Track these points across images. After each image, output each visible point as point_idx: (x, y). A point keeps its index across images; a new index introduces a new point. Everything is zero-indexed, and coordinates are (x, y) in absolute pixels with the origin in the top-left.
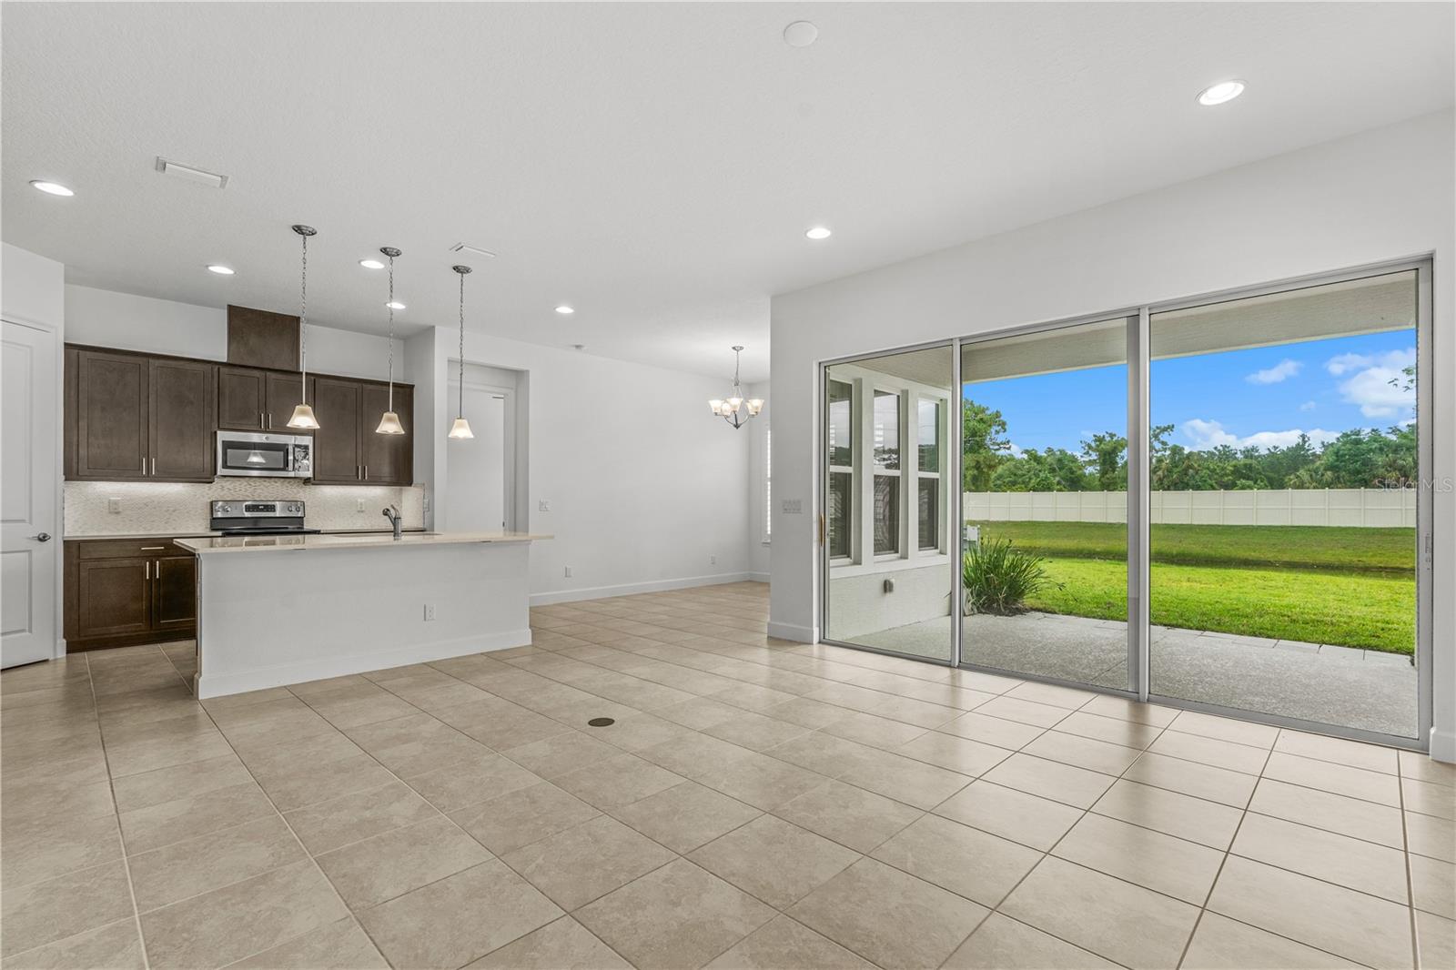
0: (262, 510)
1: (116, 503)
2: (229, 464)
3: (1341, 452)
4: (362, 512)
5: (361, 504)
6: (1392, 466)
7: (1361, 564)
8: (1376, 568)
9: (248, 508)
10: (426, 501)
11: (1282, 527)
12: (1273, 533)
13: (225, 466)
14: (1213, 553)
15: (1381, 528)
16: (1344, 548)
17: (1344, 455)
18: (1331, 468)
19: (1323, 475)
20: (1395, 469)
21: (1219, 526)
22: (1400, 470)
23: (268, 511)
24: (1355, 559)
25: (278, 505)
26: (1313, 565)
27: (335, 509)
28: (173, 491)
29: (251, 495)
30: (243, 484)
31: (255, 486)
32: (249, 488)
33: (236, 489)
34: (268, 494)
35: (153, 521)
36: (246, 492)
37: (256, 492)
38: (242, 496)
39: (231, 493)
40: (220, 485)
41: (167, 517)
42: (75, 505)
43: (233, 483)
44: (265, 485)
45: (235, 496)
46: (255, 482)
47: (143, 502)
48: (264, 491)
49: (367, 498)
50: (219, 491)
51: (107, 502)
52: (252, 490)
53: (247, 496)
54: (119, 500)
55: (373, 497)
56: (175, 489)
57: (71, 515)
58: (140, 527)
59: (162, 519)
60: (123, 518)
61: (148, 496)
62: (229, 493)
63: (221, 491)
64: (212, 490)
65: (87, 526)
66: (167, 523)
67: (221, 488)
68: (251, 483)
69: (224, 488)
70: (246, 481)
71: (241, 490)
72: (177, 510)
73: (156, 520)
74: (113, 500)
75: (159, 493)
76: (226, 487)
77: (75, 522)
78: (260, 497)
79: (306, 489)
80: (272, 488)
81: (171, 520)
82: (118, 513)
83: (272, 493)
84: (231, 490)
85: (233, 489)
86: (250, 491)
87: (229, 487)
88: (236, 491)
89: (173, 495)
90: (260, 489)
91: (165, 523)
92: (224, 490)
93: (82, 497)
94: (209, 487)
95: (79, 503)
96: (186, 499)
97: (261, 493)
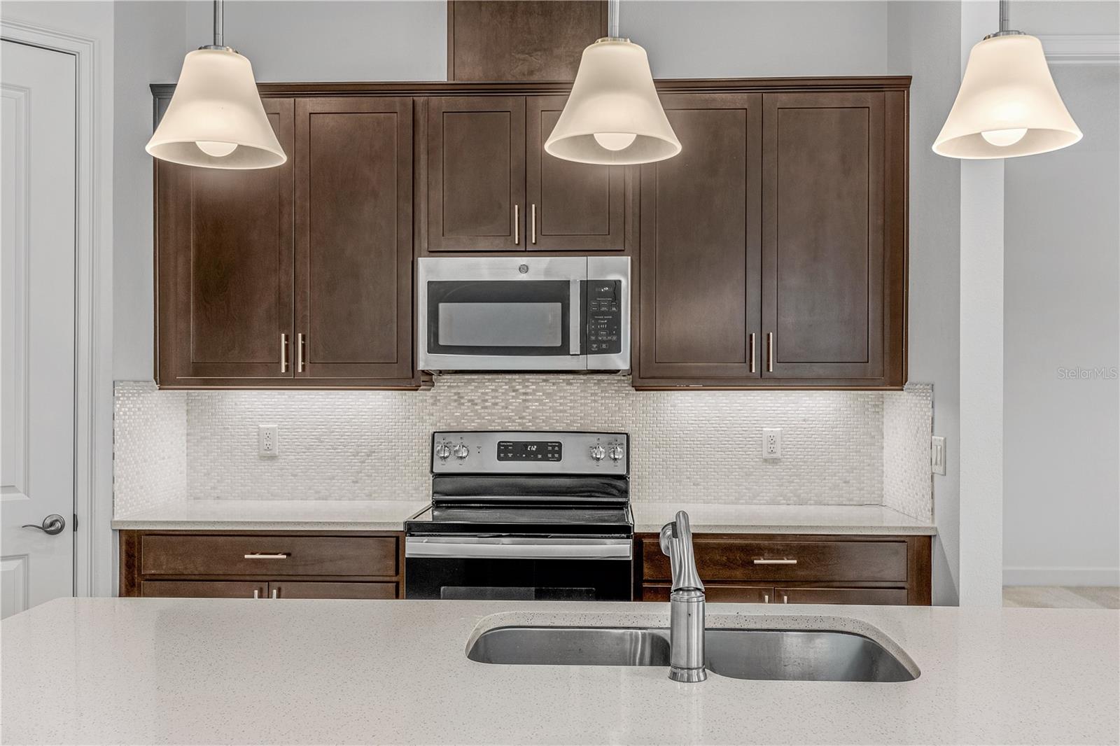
0: (531, 456)
1: (269, 435)
2: (442, 342)
4: (775, 461)
5: (772, 440)
9: (505, 451)
10: (938, 439)
13: (435, 347)
23: (545, 459)
25: (568, 444)
27: (706, 453)
28: (368, 407)
29: (516, 415)
30: (500, 391)
31: (525, 394)
32: (513, 397)
33: (486, 401)
34: (554, 412)
35: (333, 478)
36: (507, 408)
37: (527, 407)
38: (499, 418)
39: (477, 410)
40: (455, 391)
41: (356, 468)
42: (206, 440)
43: (480, 388)
44: (548, 391)
45: (484, 419)
46: (526, 384)
47: (315, 433)
48: (545, 404)
49: (788, 422)
50: (452, 408)
51: (255, 434)
52: (520, 403)
53: (509, 418)
54: (273, 429)
55: (804, 421)
56: (371, 403)
57: (199, 461)
58: (310, 489)
59: (348, 472)
60: (282, 469)
61: (323, 420)
62: (472, 411)
63: (456, 407)
64: (438, 404)
65: (223, 484)
66: (357, 482)
67: (455, 401)
68: (517, 387)
69: (462, 401)
70: (506, 383)
71: (496, 404)
72: (374, 452)
73: (337, 476)
74: (264, 428)
75: (341, 413)
76: (466, 397)
77: (205, 475)
78: (537, 421)
79: (638, 399)
80: (561, 398)
81: (363, 475)
82: (273, 458)
83: (561, 411)
84: (476, 404)
85: (479, 401)
86: (516, 406)
87: (471, 396)
88: (486, 408)
89: (366, 417)
90: (536, 401)
91: (353, 482)
92: (463, 404)
93: (217, 423)
94: (434, 397)
95: (211, 435)
96: (390, 427)
97: (539, 411)
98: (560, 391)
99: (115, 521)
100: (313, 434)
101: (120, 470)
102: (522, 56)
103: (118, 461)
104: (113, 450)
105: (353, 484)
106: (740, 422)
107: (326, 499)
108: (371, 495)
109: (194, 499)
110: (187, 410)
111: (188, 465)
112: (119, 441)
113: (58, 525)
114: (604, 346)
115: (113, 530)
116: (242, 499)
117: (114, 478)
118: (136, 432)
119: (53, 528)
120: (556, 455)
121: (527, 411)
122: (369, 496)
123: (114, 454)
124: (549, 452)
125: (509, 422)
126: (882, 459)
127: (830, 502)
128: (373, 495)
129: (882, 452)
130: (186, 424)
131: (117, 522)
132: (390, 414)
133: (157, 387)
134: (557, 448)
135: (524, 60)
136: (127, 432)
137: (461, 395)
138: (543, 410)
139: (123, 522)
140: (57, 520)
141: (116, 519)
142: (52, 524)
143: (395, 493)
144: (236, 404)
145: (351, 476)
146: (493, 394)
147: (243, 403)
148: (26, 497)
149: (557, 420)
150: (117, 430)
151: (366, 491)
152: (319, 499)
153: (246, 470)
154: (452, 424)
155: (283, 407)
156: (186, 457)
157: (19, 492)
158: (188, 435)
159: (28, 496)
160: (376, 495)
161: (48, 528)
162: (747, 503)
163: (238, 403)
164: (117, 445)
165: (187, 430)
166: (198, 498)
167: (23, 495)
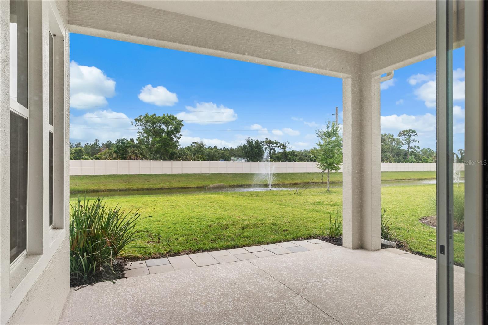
3: (119, 147)
6: (133, 152)
7: (132, 188)
8: (136, 189)
11: (104, 175)
12: (101, 178)
14: (79, 188)
15: (135, 175)
16: (125, 182)
17: (119, 148)
18: (116, 152)
19: (113, 155)
20: (134, 154)
21: (80, 176)
22: (135, 154)
24: (130, 187)
26: (118, 190)
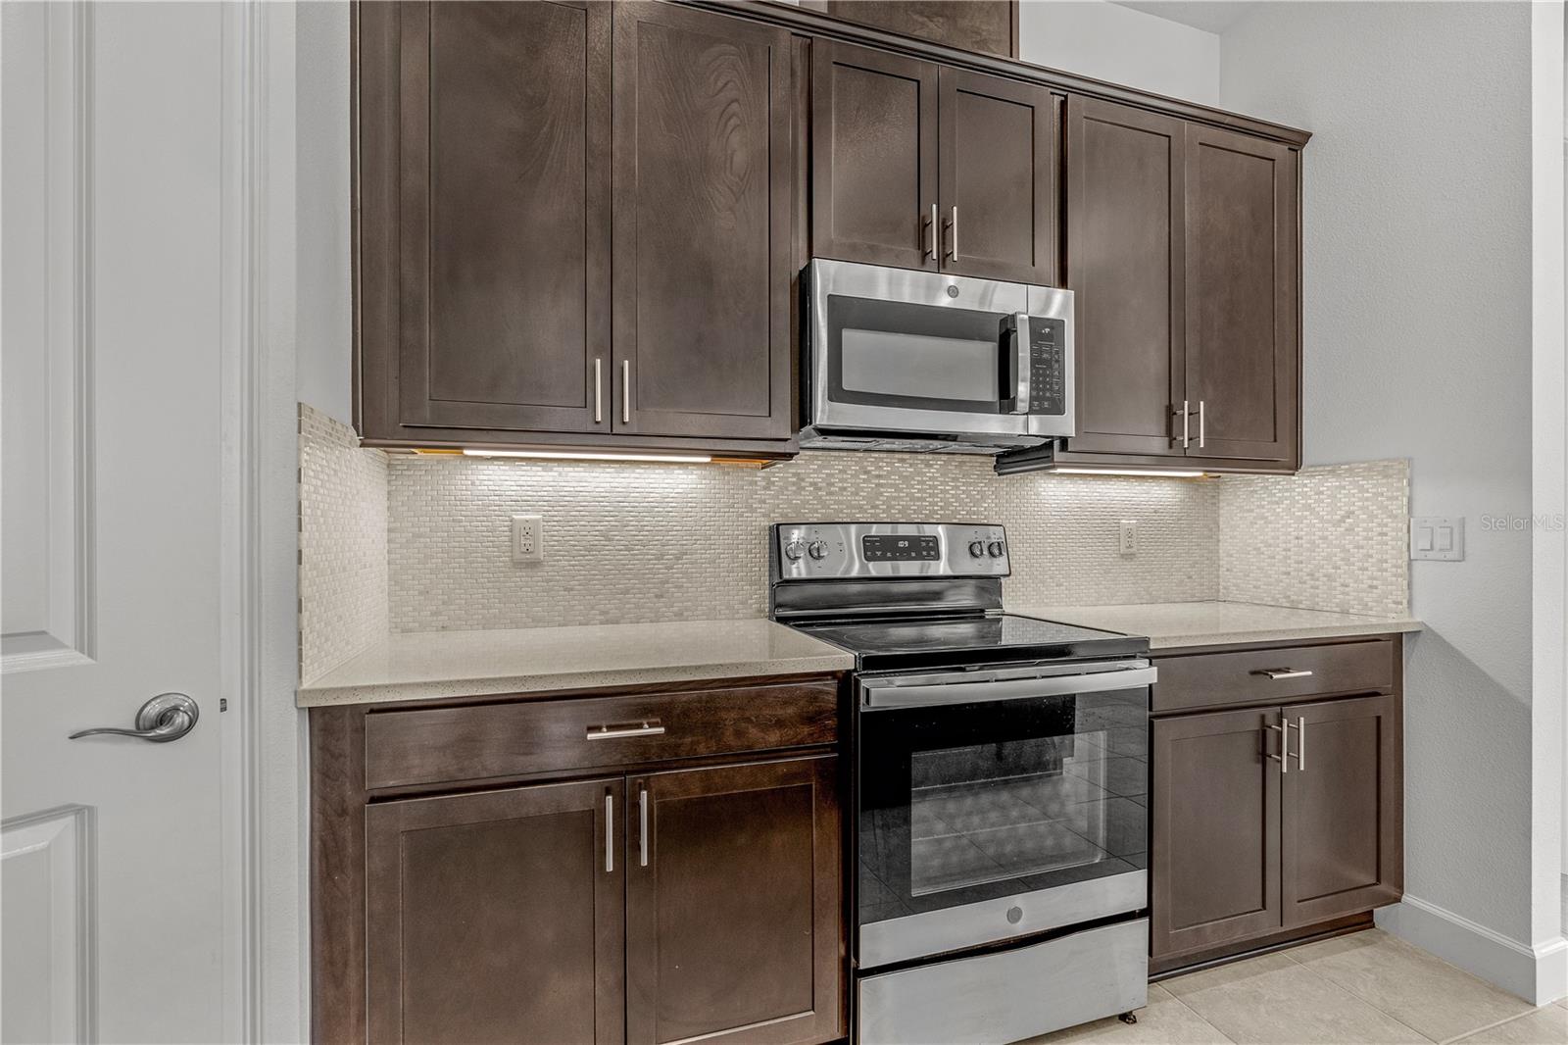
0: (905, 555)
1: (529, 531)
2: (845, 385)
4: (1131, 557)
5: (1129, 534)
9: (876, 548)
10: (1437, 520)
13: (837, 393)
23: (920, 558)
25: (945, 538)
27: (1069, 549)
28: (676, 491)
29: (867, 504)
30: (850, 472)
31: (879, 477)
32: (864, 481)
33: (832, 484)
34: (911, 500)
35: (626, 592)
36: (857, 494)
37: (881, 494)
38: (847, 508)
39: (821, 496)
40: (794, 471)
41: (661, 576)
42: (422, 540)
43: (825, 467)
44: (904, 474)
45: (829, 508)
46: (880, 464)
47: (599, 528)
48: (901, 490)
49: (1142, 514)
50: (789, 493)
51: (506, 529)
52: (872, 488)
53: (861, 508)
54: (536, 521)
55: (1155, 512)
56: (680, 486)
57: (409, 572)
58: (593, 608)
59: (648, 583)
60: (548, 581)
61: (611, 509)
62: (814, 499)
63: (794, 492)
64: (772, 488)
65: (452, 607)
66: (662, 596)
67: (794, 484)
68: (869, 468)
69: (803, 484)
70: (856, 462)
71: (845, 489)
72: (686, 554)
73: (633, 589)
74: (521, 521)
75: (639, 499)
76: (807, 480)
77: (420, 593)
78: (893, 511)
79: (1001, 485)
80: (919, 483)
81: (670, 585)
82: (534, 564)
83: (919, 499)
84: (820, 489)
85: (824, 485)
86: (868, 492)
87: (814, 478)
88: (830, 493)
89: (674, 505)
90: (891, 486)
91: (656, 596)
92: (804, 488)
93: (441, 513)
94: (766, 478)
95: (431, 531)
96: (708, 519)
97: (894, 498)
98: (918, 474)
99: (304, 691)
100: (597, 528)
101: (310, 586)
102: (921, 19)
103: (307, 566)
104: (298, 546)
105: (655, 600)
106: (1100, 513)
107: (617, 623)
108: (682, 614)
109: (403, 632)
110: (389, 493)
111: (390, 579)
112: (309, 527)
113: (181, 719)
114: (1046, 405)
115: (300, 709)
116: (484, 628)
117: (300, 601)
118: (333, 514)
119: (164, 731)
120: (932, 553)
121: (881, 498)
122: (680, 616)
123: (300, 552)
124: (924, 549)
125: (859, 513)
126: (1218, 552)
127: (1177, 600)
128: (685, 614)
129: (1218, 545)
130: (387, 514)
131: (310, 691)
132: (708, 500)
133: (357, 440)
134: (931, 544)
135: (923, 24)
136: (319, 513)
137: (802, 476)
138: (900, 497)
139: (323, 692)
140: (176, 709)
141: (306, 685)
142: (162, 719)
143: (715, 609)
144: (473, 484)
145: (654, 588)
146: (840, 476)
147: (486, 483)
148: (85, 656)
149: (915, 510)
150: (305, 503)
151: (675, 609)
152: (607, 622)
153: (490, 584)
154: (790, 515)
155: (551, 489)
156: (387, 566)
157: (62, 646)
158: (389, 530)
159: (91, 655)
160: (690, 613)
161: (152, 728)
162: (1105, 605)
163: (477, 483)
164: (305, 535)
165: (389, 522)
166: (411, 631)
167: (78, 654)
